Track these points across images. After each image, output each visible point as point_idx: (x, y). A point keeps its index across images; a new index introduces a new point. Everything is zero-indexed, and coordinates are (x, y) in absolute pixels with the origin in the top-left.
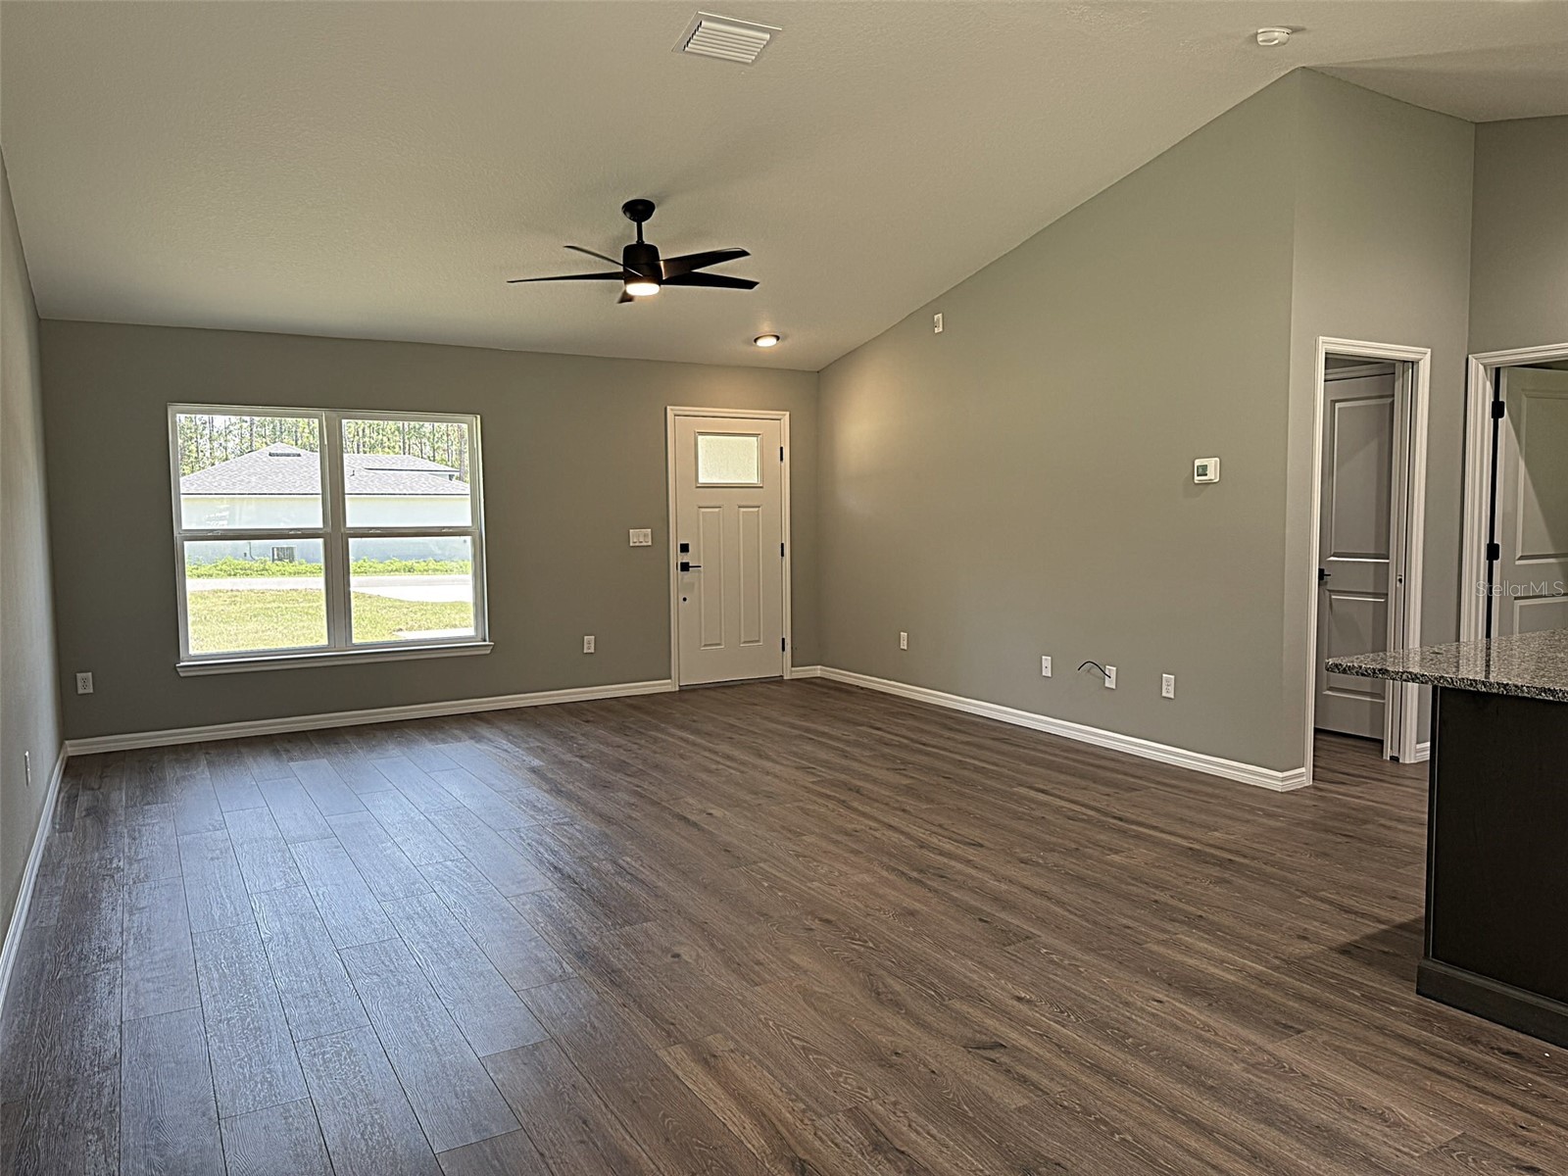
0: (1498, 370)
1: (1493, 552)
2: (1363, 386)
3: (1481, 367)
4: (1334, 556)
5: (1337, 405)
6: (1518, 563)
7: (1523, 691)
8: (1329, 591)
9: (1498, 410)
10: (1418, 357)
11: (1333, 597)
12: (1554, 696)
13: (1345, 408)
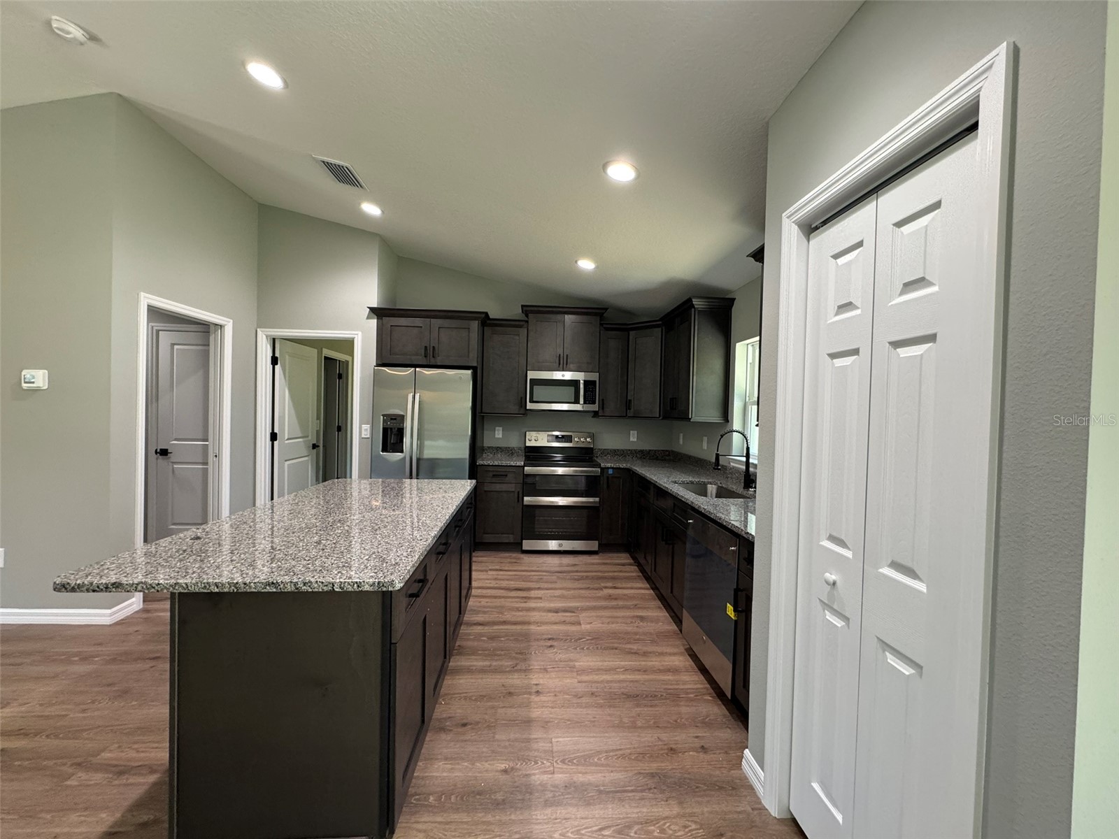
0: (274, 340)
1: (274, 437)
2: (192, 337)
3: (264, 337)
4: (176, 440)
5: (176, 347)
6: (287, 442)
7: (250, 587)
8: (173, 463)
9: (274, 361)
10: (226, 323)
11: (175, 466)
12: (276, 588)
13: (180, 349)
